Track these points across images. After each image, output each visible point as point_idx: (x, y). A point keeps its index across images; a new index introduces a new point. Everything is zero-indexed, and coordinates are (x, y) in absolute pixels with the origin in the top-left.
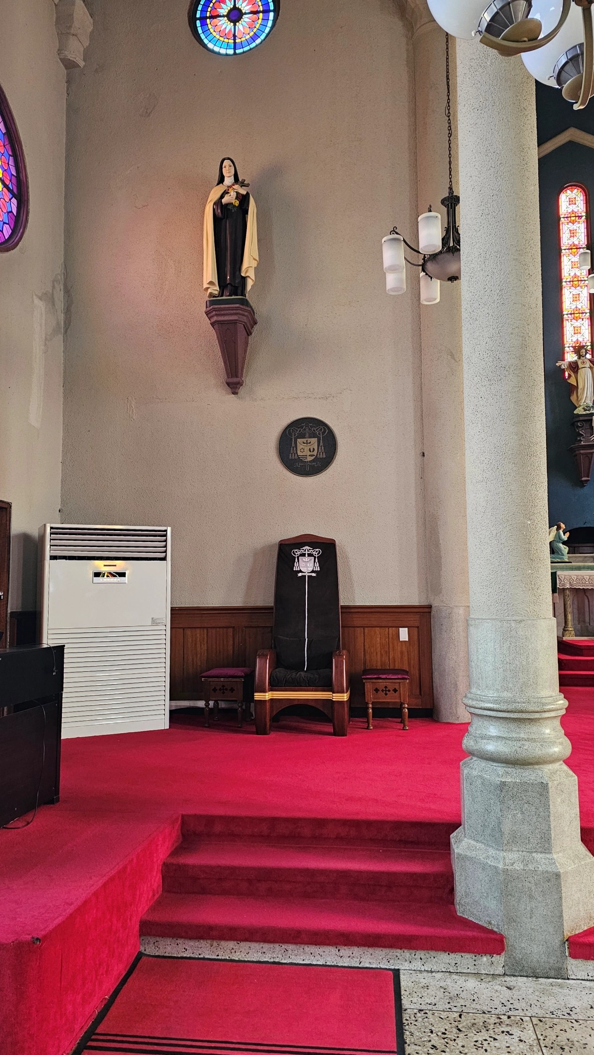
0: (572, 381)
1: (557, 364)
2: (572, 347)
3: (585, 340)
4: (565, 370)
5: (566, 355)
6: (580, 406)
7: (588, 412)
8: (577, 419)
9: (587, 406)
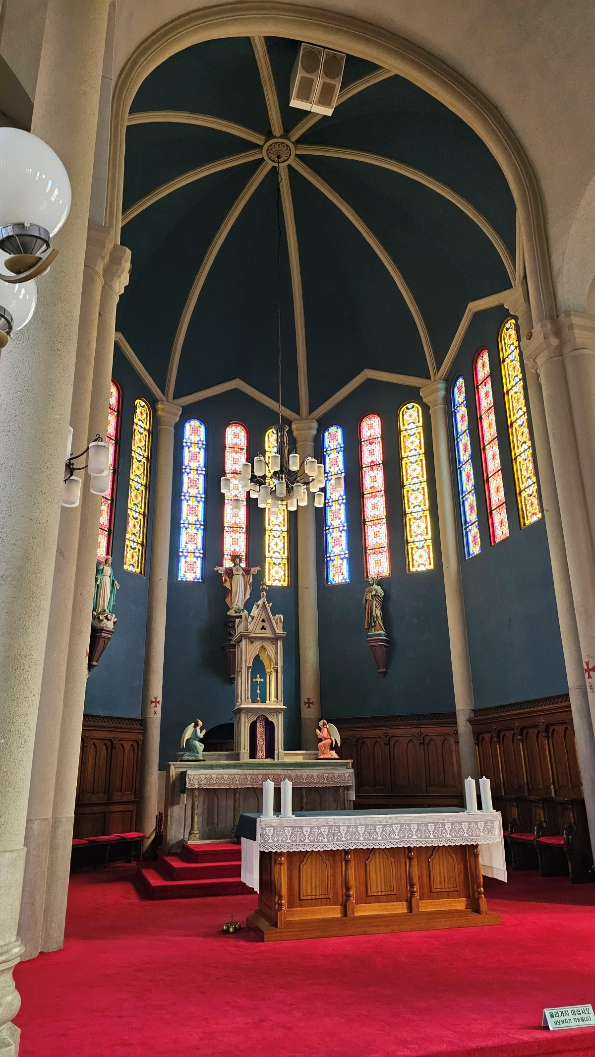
0: (227, 585)
1: (215, 569)
2: (230, 555)
3: (241, 550)
4: (222, 574)
5: (224, 561)
6: (233, 608)
7: (238, 614)
8: (229, 620)
9: (238, 609)
